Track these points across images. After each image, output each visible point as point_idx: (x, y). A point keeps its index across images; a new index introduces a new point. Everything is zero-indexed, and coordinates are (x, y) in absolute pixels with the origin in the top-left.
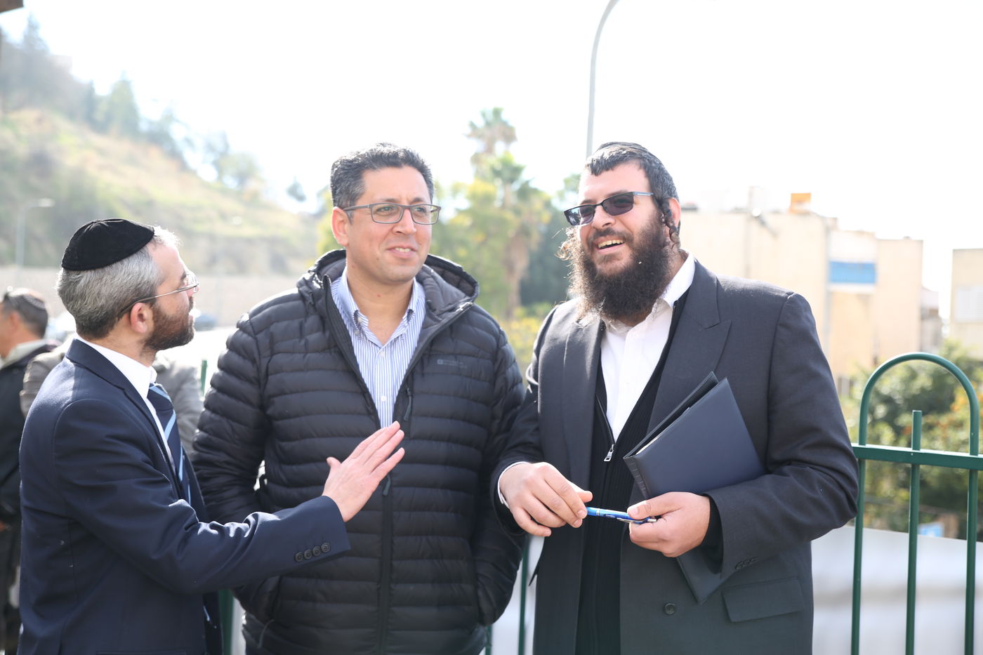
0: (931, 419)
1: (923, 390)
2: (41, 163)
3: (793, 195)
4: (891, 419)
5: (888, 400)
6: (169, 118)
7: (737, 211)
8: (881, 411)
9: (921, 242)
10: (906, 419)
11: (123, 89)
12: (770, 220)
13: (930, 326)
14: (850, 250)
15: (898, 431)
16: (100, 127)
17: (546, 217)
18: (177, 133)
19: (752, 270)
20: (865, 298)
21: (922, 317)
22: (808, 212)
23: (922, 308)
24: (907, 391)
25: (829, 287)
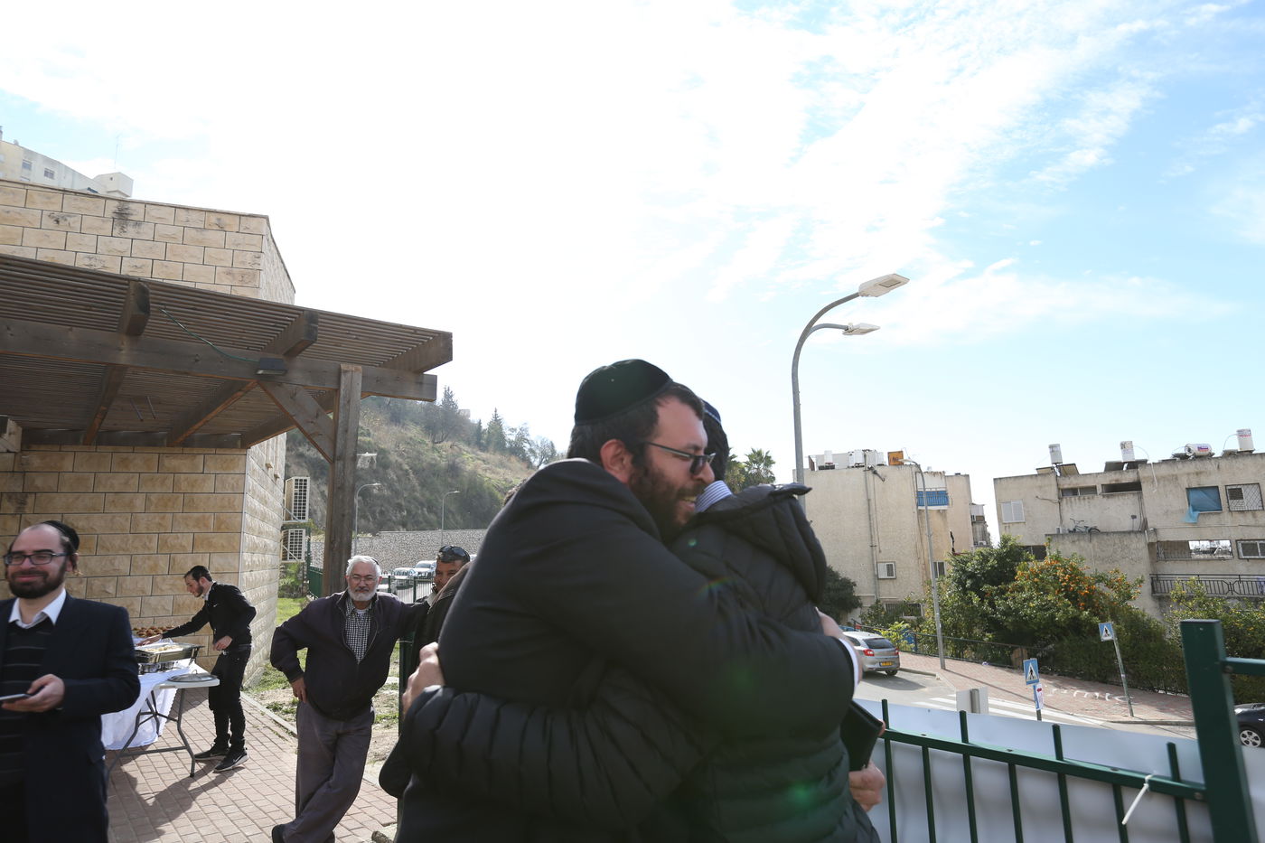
0: (1002, 586)
1: (992, 566)
2: (454, 469)
3: (889, 454)
4: (976, 588)
5: (972, 576)
6: (521, 438)
7: (858, 466)
8: (969, 583)
9: (967, 476)
10: (986, 587)
11: (497, 422)
12: (879, 470)
13: (979, 527)
14: (933, 485)
15: (982, 595)
16: (484, 448)
17: (743, 478)
18: (527, 447)
19: (872, 502)
20: (942, 514)
21: (973, 523)
22: (902, 464)
23: (972, 517)
24: (982, 568)
25: (920, 508)
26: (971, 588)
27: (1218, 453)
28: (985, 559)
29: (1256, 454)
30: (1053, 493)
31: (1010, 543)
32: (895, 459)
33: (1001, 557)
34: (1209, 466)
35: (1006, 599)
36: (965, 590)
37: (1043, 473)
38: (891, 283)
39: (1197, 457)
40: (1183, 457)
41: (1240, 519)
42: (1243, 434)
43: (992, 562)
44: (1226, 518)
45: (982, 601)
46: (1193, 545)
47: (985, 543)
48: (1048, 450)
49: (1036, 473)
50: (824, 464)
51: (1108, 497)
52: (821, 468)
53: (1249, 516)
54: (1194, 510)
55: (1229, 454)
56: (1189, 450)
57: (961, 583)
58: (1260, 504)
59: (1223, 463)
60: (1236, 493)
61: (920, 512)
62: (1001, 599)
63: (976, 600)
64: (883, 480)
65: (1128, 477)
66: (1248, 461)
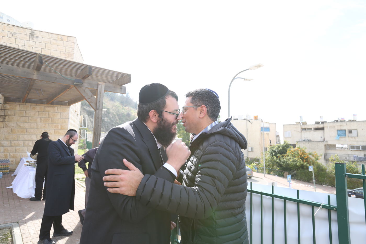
0: (283, 155)
2: (128, 115)
3: (254, 116)
4: (276, 155)
5: (275, 152)
7: (245, 119)
8: (274, 153)
9: (275, 124)
10: (278, 155)
12: (251, 121)
13: (278, 138)
14: (266, 126)
15: (277, 157)
19: (248, 130)
20: (268, 134)
21: (276, 137)
22: (257, 119)
23: (276, 135)
24: (278, 150)
25: (261, 132)
26: (274, 155)
27: (347, 120)
28: (279, 147)
29: (357, 121)
30: (299, 129)
31: (286, 143)
32: (255, 118)
33: (283, 147)
34: (344, 124)
35: (284, 158)
36: (272, 156)
37: (297, 124)
38: (259, 66)
39: (341, 121)
40: (337, 121)
41: (351, 139)
42: (354, 115)
43: (281, 148)
44: (347, 138)
45: (277, 159)
46: (337, 146)
47: (279, 143)
48: (300, 117)
49: (295, 124)
50: (235, 118)
51: (315, 131)
52: (234, 119)
53: (354, 138)
54: (339, 136)
55: (350, 121)
56: (339, 119)
57: (272, 153)
58: (357, 135)
59: (348, 123)
60: (350, 132)
61: (261, 133)
62: (282, 158)
63: (275, 158)
64: (252, 124)
65: (321, 126)
66: (355, 123)
